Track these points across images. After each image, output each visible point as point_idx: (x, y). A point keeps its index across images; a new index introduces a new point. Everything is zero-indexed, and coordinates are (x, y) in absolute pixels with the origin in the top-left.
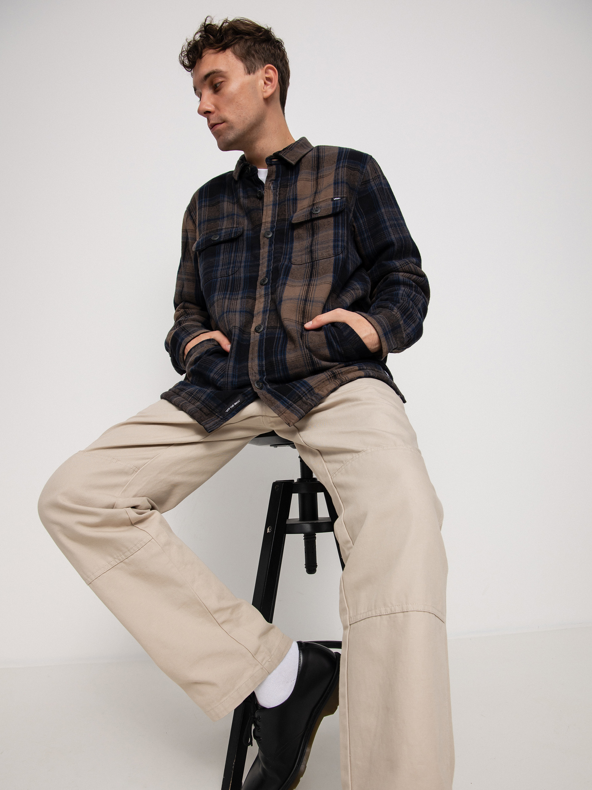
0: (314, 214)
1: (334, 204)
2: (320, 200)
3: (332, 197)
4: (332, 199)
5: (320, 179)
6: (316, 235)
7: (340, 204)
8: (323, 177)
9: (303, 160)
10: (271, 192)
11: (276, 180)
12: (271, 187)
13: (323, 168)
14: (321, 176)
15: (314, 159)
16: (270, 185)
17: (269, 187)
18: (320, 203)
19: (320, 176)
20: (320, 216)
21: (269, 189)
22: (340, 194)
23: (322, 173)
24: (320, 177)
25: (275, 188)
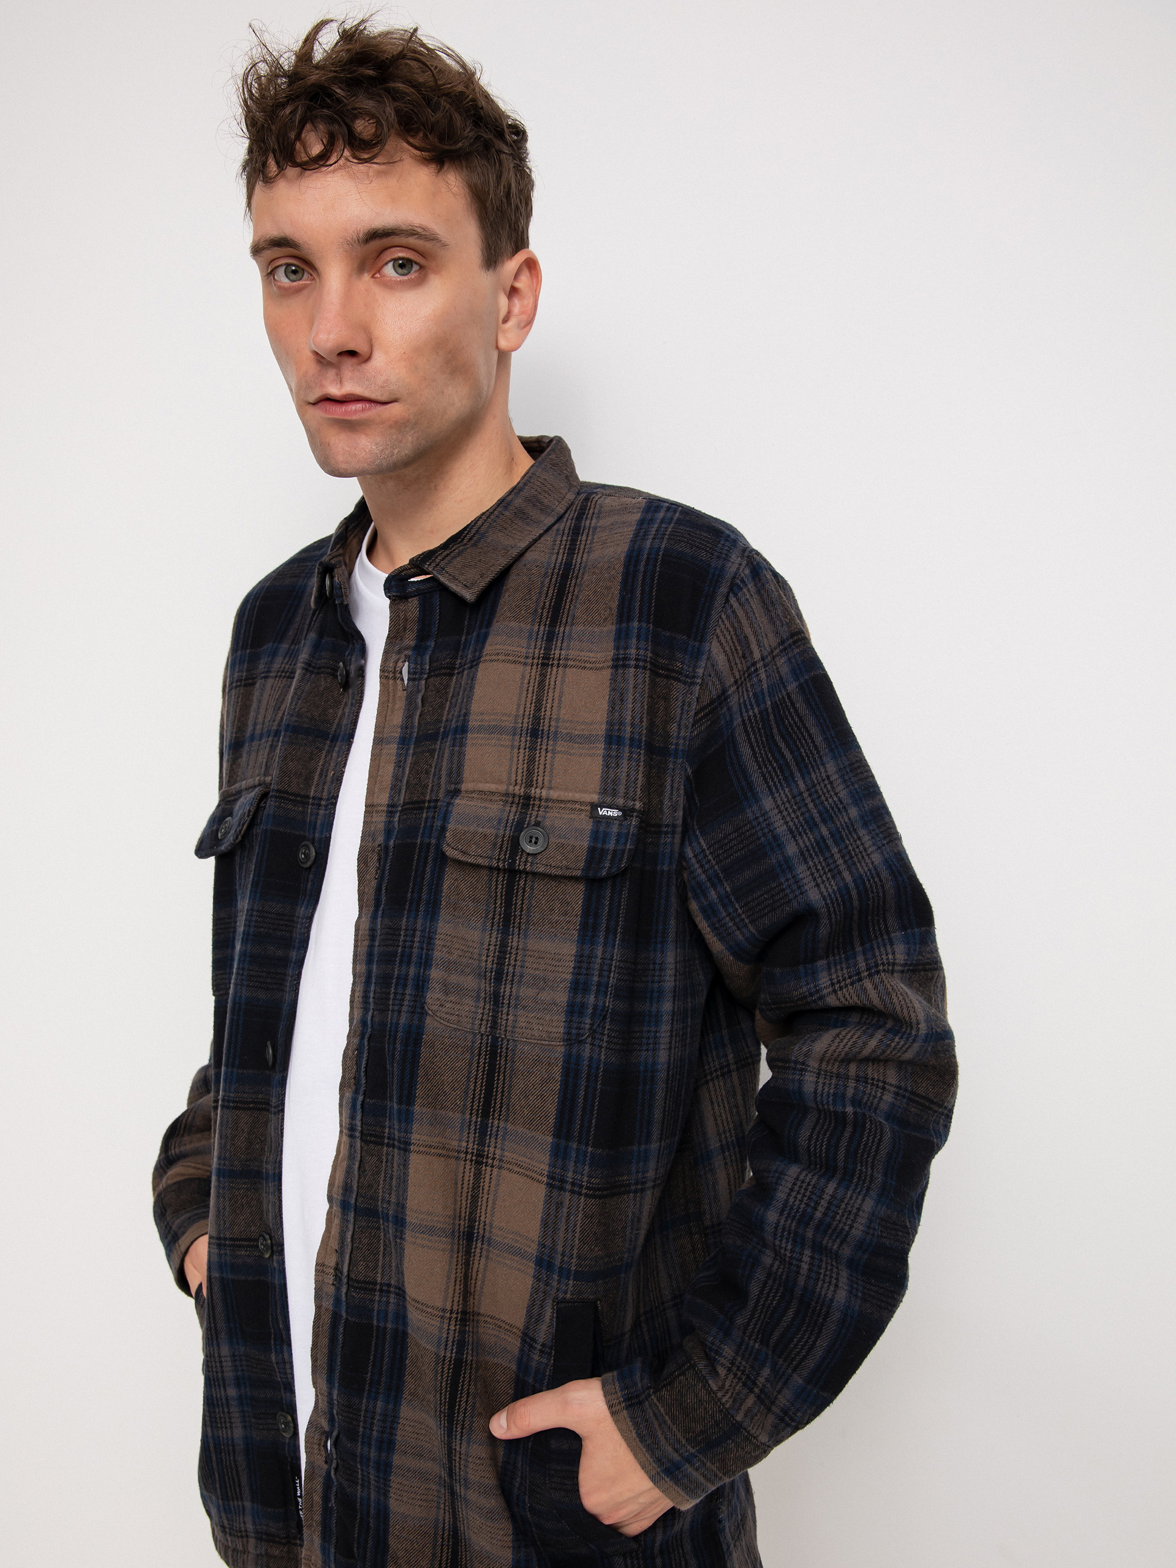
0: (523, 851)
1: (595, 835)
2: (554, 794)
3: (595, 798)
4: (594, 807)
5: (555, 669)
6: (516, 930)
7: (618, 841)
8: (565, 666)
9: (512, 581)
10: (400, 687)
11: (419, 649)
12: (401, 673)
13: (572, 624)
14: (559, 660)
15: (547, 580)
16: (400, 664)
17: (394, 673)
18: (550, 804)
19: (557, 656)
20: (541, 869)
21: (395, 678)
22: (622, 789)
23: (565, 644)
24: (556, 662)
25: (415, 673)
